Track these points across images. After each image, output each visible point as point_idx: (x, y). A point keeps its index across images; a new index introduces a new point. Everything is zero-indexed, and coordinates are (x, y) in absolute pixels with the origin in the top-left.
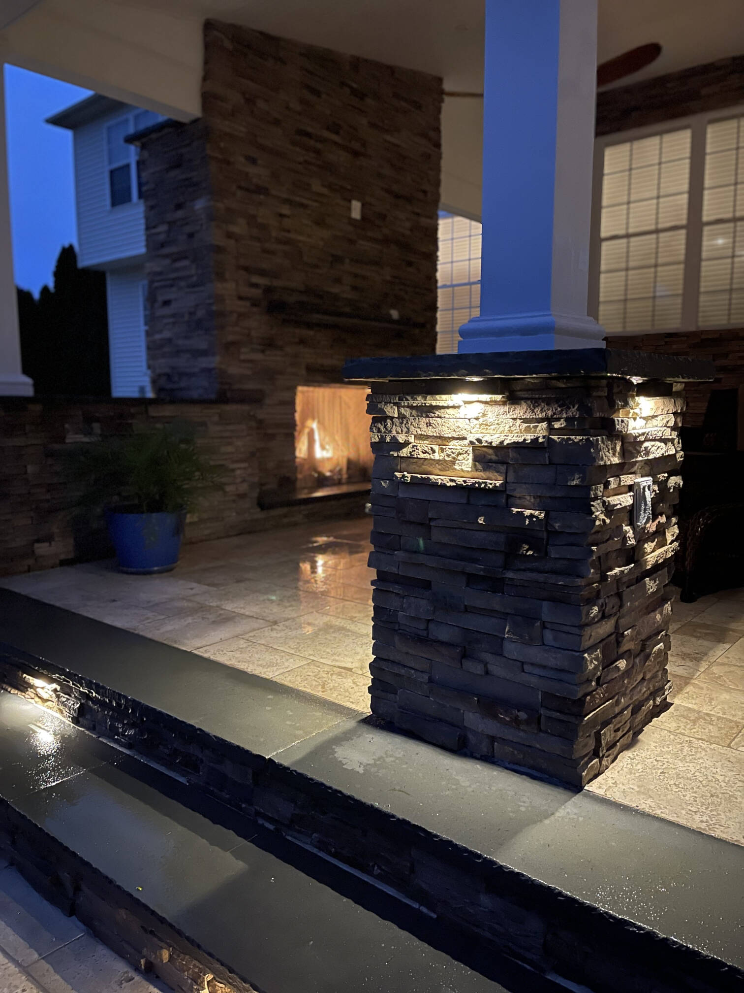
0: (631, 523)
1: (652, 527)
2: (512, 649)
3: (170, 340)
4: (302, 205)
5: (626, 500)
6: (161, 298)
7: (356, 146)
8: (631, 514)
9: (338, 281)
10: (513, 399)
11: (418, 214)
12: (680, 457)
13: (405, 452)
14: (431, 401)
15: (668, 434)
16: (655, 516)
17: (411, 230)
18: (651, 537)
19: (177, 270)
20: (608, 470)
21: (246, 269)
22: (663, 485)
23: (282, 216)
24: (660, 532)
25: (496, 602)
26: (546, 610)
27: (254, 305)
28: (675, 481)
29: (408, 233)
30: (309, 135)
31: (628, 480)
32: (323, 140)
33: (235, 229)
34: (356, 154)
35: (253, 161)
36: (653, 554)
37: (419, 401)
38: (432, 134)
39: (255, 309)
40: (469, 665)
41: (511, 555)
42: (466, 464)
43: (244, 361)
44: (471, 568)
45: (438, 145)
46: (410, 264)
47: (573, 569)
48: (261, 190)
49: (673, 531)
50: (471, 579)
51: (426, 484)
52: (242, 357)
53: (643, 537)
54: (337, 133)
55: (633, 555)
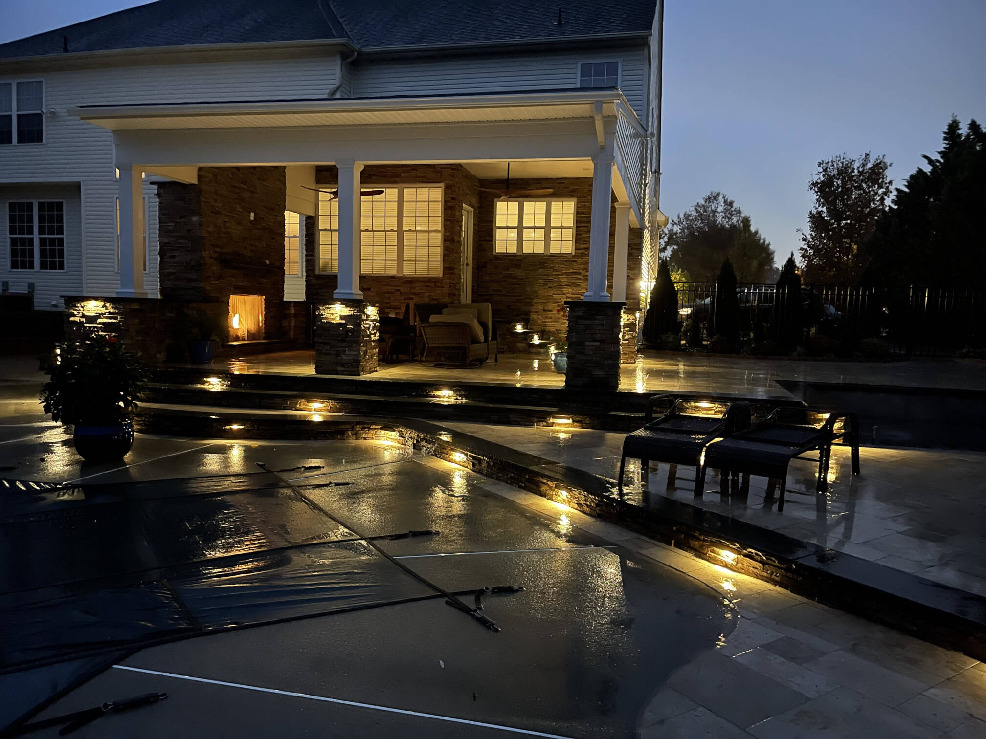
0: (369, 330)
1: (373, 332)
2: (347, 353)
3: (174, 273)
4: (233, 217)
5: (367, 326)
6: (168, 254)
7: (252, 189)
8: (368, 328)
9: (245, 248)
10: (347, 307)
11: (276, 216)
12: (378, 319)
13: (324, 316)
14: (330, 306)
15: (376, 314)
16: (373, 330)
17: (274, 223)
18: (373, 334)
19: (180, 243)
20: (364, 320)
21: (213, 245)
22: (375, 324)
23: (225, 222)
24: (375, 334)
25: (344, 344)
26: (354, 345)
27: (215, 260)
28: (377, 324)
29: (272, 224)
30: (235, 187)
31: (367, 322)
32: (240, 188)
33: (210, 229)
34: (252, 192)
35: (216, 201)
36: (373, 338)
37: (327, 306)
38: (282, 179)
39: (216, 262)
40: (339, 358)
41: (347, 335)
42: (338, 318)
43: (212, 284)
44: (339, 339)
45: (285, 184)
46: (273, 238)
47: (358, 336)
48: (218, 213)
49: (377, 334)
50: (339, 341)
51: (330, 322)
52: (212, 282)
53: (371, 334)
54: (245, 185)
55: (369, 336)
